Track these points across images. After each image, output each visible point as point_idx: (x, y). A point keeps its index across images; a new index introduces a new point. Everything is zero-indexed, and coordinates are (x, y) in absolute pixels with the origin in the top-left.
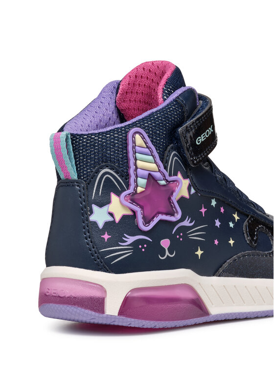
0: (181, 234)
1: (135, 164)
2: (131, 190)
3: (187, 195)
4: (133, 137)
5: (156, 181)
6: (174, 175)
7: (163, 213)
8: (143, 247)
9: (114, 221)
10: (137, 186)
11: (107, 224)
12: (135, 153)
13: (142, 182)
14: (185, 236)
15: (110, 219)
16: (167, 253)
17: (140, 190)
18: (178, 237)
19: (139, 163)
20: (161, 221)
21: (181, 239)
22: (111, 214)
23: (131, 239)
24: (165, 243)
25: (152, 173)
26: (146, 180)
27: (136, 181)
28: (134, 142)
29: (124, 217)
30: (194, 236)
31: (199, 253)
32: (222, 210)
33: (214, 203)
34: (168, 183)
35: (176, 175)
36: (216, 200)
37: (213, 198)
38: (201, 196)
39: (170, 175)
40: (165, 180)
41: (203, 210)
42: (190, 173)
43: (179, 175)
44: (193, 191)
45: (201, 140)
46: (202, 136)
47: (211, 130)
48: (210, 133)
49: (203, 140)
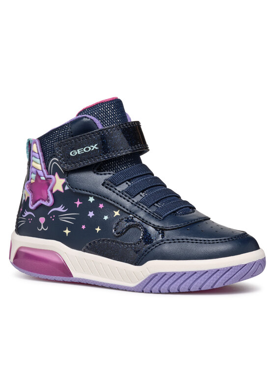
0: (54, 216)
3: (61, 190)
4: (33, 145)
5: (40, 177)
6: (52, 174)
7: (43, 199)
8: (30, 220)
9: (25, 200)
10: (31, 179)
11: (23, 202)
12: (33, 156)
13: (33, 176)
14: (57, 219)
16: (42, 227)
17: (33, 181)
18: (51, 217)
19: (33, 163)
20: (41, 205)
21: (53, 220)
22: (25, 195)
23: (27, 214)
24: (42, 220)
25: (38, 171)
26: (35, 175)
29: (28, 199)
30: (63, 219)
31: (67, 232)
32: (101, 206)
33: (91, 199)
34: (47, 179)
35: (54, 175)
36: (95, 198)
37: (91, 196)
38: (76, 193)
39: (50, 174)
40: (44, 176)
41: (78, 203)
42: (66, 175)
43: (57, 175)
44: (67, 188)
45: (76, 153)
46: (78, 150)
47: (95, 147)
48: (93, 149)
49: (79, 153)
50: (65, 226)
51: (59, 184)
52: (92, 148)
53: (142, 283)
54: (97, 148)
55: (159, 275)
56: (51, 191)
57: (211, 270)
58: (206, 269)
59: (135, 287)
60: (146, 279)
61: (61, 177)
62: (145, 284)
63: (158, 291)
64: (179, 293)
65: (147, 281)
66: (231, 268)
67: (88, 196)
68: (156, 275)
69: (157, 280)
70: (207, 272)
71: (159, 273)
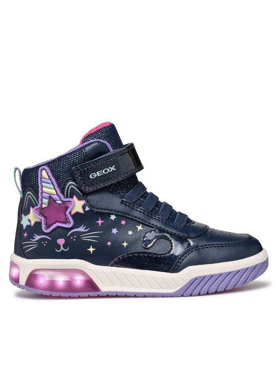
0: (75, 236)
1: (42, 189)
2: (39, 206)
3: (81, 211)
4: (41, 172)
5: (55, 201)
6: (70, 198)
7: (60, 222)
8: (45, 243)
9: (31, 225)
10: (42, 204)
11: (28, 226)
12: (42, 182)
13: (46, 201)
14: (78, 238)
15: (29, 224)
16: (62, 248)
17: (44, 206)
18: (72, 238)
19: (44, 189)
20: (58, 227)
21: (74, 240)
22: (29, 221)
23: (38, 237)
24: (61, 242)
25: (52, 196)
26: (48, 200)
27: (42, 200)
28: (41, 175)
29: (36, 223)
30: (86, 238)
31: (91, 250)
32: (123, 222)
33: (113, 217)
34: (64, 202)
35: (72, 198)
36: (116, 215)
37: (113, 214)
38: (97, 212)
39: (67, 197)
40: (61, 200)
41: (100, 222)
42: (85, 197)
43: (75, 198)
44: (87, 209)
45: (96, 175)
46: (98, 173)
47: (113, 168)
48: (111, 171)
49: (98, 175)
50: (89, 244)
51: (78, 206)
52: (110, 169)
53: (182, 288)
54: (115, 169)
55: (198, 279)
56: (70, 213)
57: (242, 270)
58: (238, 269)
59: (176, 292)
60: (187, 284)
61: (79, 199)
62: (186, 288)
63: (198, 294)
64: (216, 293)
65: (188, 286)
66: (256, 266)
67: (109, 215)
68: (196, 279)
69: (197, 284)
70: (239, 271)
71: (199, 277)
